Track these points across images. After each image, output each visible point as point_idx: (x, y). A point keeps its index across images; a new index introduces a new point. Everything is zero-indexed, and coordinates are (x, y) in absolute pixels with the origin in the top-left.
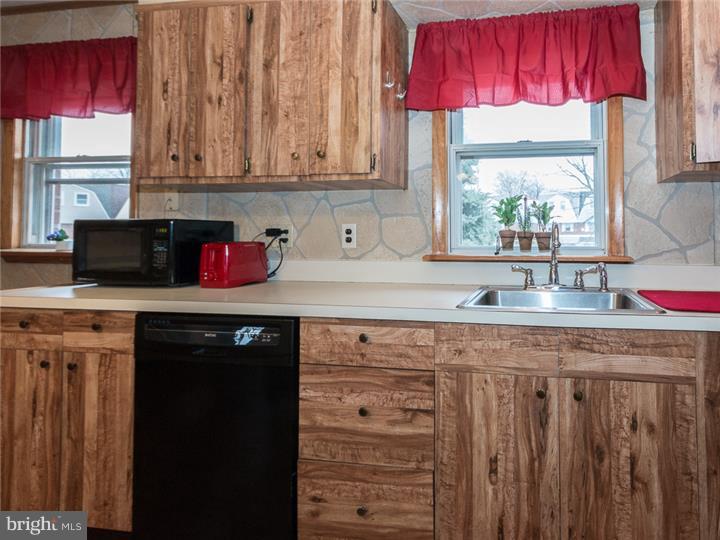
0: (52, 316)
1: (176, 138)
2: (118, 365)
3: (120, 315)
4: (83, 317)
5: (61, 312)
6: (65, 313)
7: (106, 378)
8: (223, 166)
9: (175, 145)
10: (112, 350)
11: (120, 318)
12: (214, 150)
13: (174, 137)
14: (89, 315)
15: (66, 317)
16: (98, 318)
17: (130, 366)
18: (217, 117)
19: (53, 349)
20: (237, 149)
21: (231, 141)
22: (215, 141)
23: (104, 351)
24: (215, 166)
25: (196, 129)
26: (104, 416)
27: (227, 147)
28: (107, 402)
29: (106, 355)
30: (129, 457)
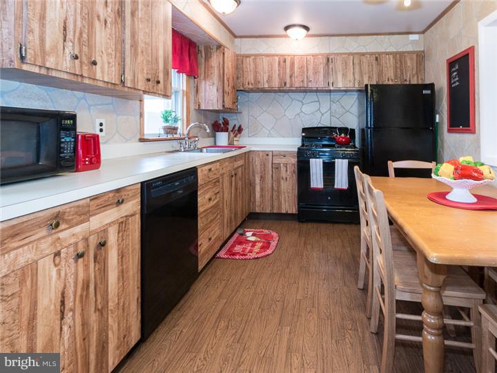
0: (78, 207)
1: (72, 37)
2: (130, 227)
3: (131, 187)
4: (105, 198)
5: (89, 199)
6: (91, 200)
7: (123, 240)
8: (108, 74)
9: (71, 44)
10: (126, 216)
11: (131, 190)
12: (102, 59)
13: (70, 35)
14: (111, 195)
15: (92, 203)
16: (117, 195)
17: (137, 223)
18: (103, 34)
19: (81, 237)
20: (117, 64)
21: (113, 57)
22: (102, 52)
23: (122, 220)
24: (103, 72)
25: (88, 36)
26: (122, 271)
27: (111, 60)
28: (124, 258)
29: (122, 222)
30: (138, 288)
